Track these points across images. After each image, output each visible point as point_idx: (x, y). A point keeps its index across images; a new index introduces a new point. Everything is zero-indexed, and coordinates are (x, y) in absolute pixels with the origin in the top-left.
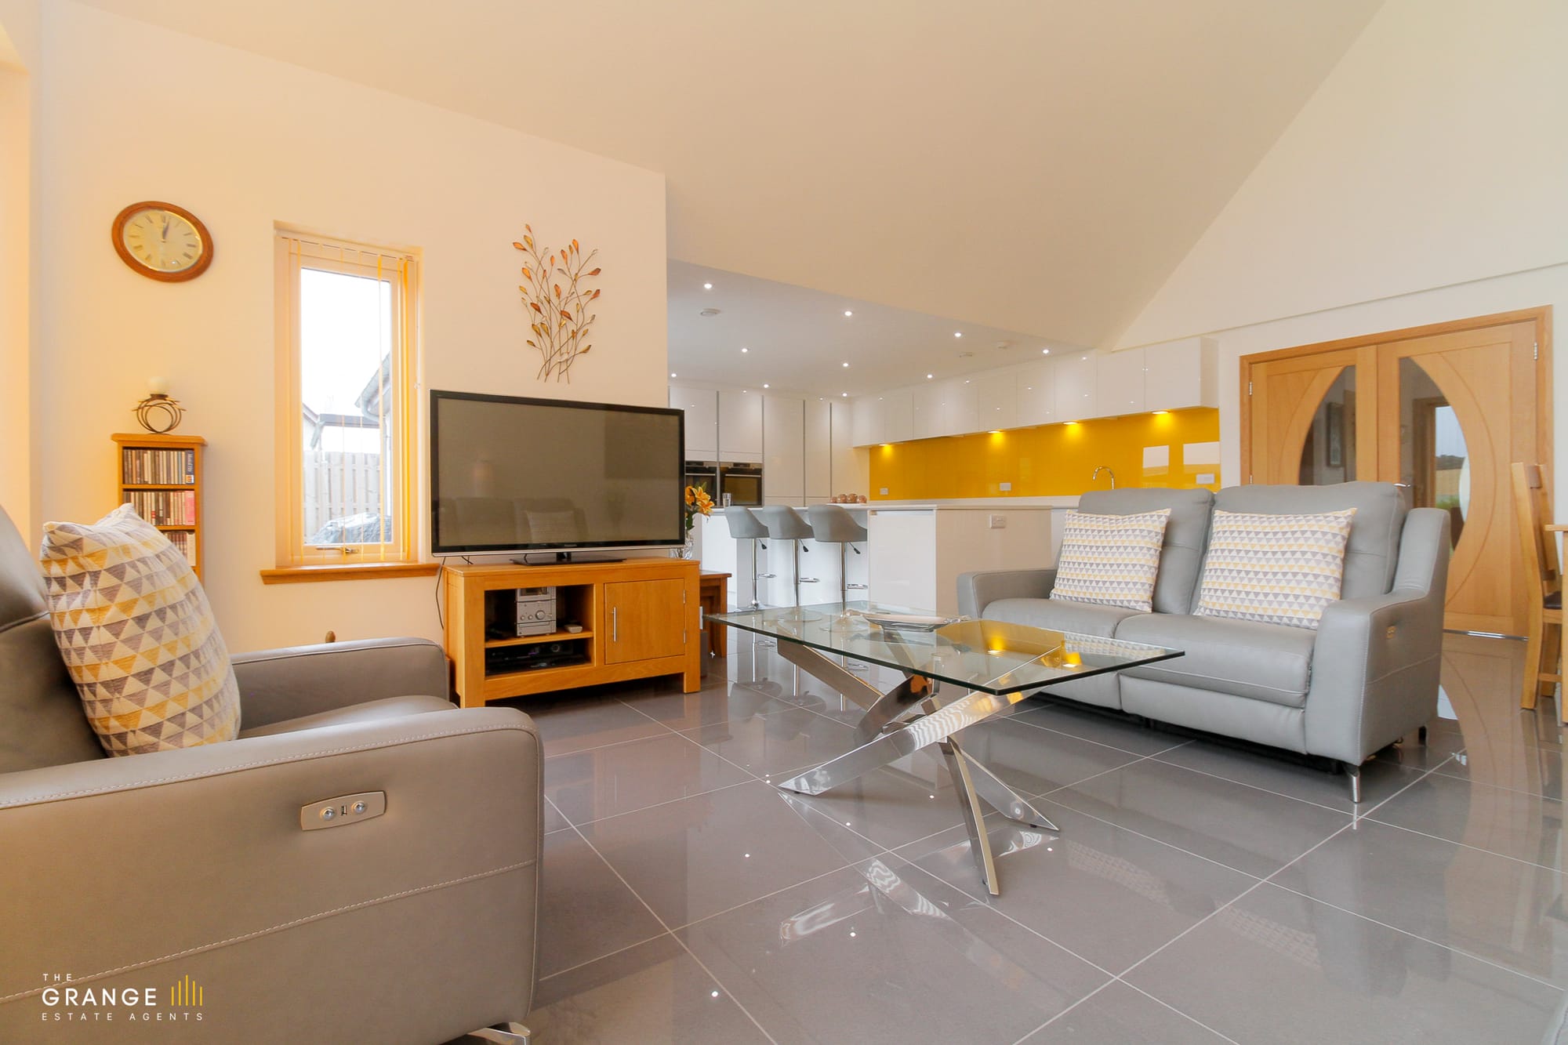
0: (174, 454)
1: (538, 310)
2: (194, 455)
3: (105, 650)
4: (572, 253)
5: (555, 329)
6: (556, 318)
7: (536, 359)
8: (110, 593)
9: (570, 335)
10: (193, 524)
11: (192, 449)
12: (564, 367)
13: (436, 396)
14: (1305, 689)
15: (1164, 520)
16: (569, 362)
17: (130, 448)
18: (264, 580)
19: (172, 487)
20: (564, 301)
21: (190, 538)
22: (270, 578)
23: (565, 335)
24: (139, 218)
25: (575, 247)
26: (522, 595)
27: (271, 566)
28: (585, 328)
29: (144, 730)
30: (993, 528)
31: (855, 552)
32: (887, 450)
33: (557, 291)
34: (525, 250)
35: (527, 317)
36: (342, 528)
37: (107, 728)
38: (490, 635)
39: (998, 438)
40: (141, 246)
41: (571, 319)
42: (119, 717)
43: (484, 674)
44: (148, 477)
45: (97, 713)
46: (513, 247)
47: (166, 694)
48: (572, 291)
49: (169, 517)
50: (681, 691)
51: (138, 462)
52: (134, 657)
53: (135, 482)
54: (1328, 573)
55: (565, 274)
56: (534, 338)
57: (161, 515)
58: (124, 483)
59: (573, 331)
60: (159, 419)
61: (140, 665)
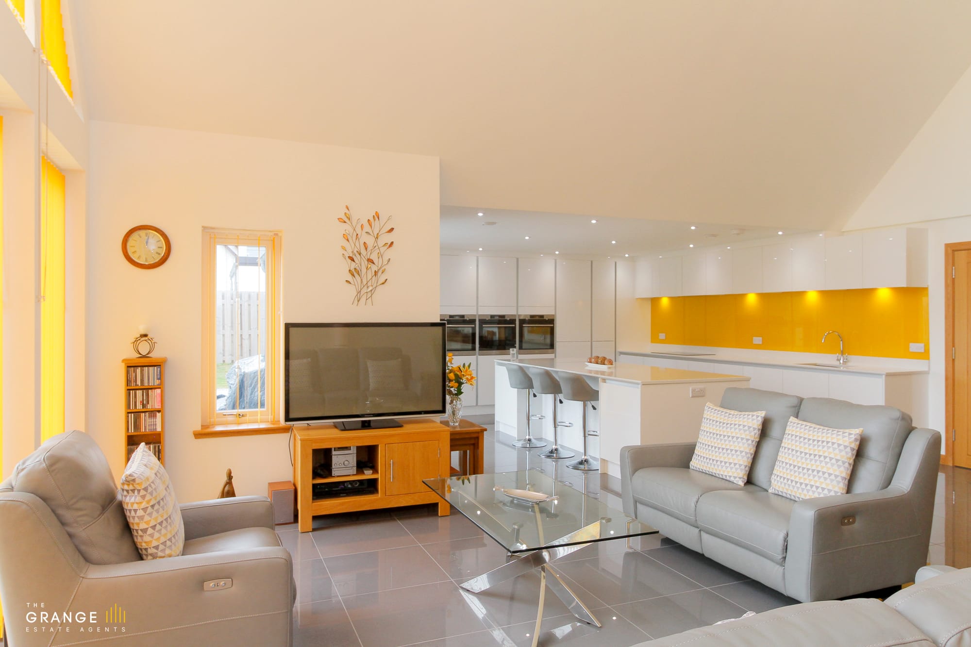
0: (151, 369)
1: (353, 260)
2: (161, 369)
3: (141, 518)
4: (375, 220)
5: (364, 270)
6: (365, 263)
7: (352, 291)
8: (143, 497)
9: (374, 274)
10: (160, 407)
11: (160, 365)
12: (369, 295)
13: (288, 326)
14: (783, 554)
15: (760, 420)
16: (373, 291)
17: (131, 367)
18: (195, 436)
19: (150, 387)
20: (370, 253)
21: (159, 415)
22: (198, 435)
23: (370, 274)
24: (135, 236)
25: (377, 216)
26: (335, 450)
27: (198, 428)
28: (383, 268)
29: (153, 547)
30: (692, 397)
31: (592, 409)
32: (665, 301)
33: (365, 246)
34: (345, 222)
35: (347, 265)
36: (244, 372)
37: (142, 546)
38: (316, 474)
39: (752, 299)
40: (136, 251)
41: (374, 263)
42: (145, 542)
43: (311, 499)
44: (139, 383)
45: (138, 540)
46: (338, 221)
47: (160, 533)
48: (375, 246)
49: (149, 404)
50: (437, 515)
51: (134, 374)
52: (150, 520)
53: (133, 386)
54: (837, 473)
55: (370, 235)
56: (350, 278)
57: (145, 403)
58: (127, 386)
59: (375, 271)
60: (144, 348)
61: (152, 523)
